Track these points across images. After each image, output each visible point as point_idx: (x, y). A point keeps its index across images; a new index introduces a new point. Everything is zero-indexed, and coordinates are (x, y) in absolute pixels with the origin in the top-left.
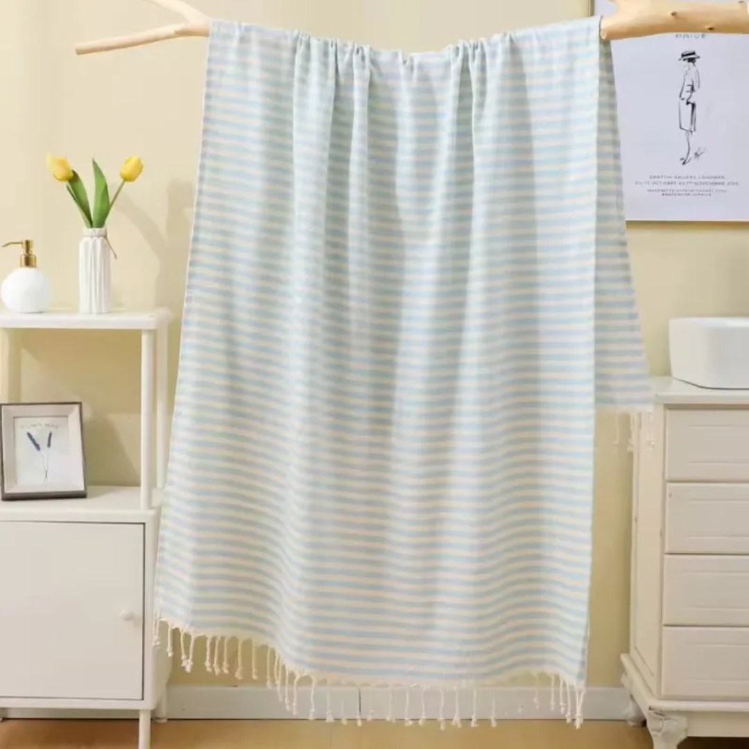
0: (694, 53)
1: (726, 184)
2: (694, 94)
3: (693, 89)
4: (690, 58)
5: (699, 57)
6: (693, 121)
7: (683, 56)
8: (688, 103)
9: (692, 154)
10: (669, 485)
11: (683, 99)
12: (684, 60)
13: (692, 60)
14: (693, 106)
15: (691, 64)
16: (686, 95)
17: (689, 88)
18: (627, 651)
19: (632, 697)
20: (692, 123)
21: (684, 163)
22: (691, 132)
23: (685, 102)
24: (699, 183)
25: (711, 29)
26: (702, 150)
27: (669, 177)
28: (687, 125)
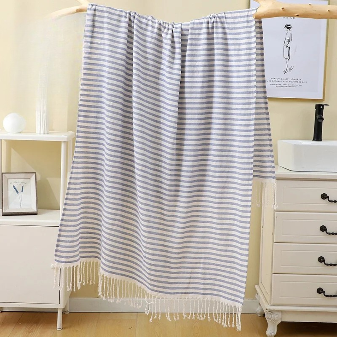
0: (290, 25)
1: (302, 82)
2: (290, 43)
3: (289, 41)
4: (288, 27)
5: (292, 27)
7: (285, 26)
8: (287, 47)
9: (288, 69)
11: (285, 45)
12: (286, 28)
13: (289, 28)
14: (289, 48)
15: (289, 30)
16: (286, 43)
20: (288, 56)
21: (285, 73)
22: (288, 59)
23: (286, 46)
24: (291, 82)
25: (297, 16)
26: (292, 68)
27: (279, 79)
28: (286, 56)
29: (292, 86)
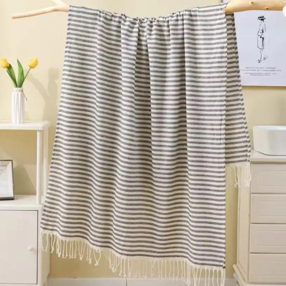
0: (263, 17)
1: (276, 71)
2: (263, 33)
3: (263, 32)
4: (262, 19)
5: (265, 19)
6: (263, 45)
7: (259, 18)
8: (261, 37)
9: (262, 59)
10: (252, 195)
11: (259, 36)
12: (260, 19)
13: (262, 20)
14: (263, 38)
15: (262, 21)
16: (260, 34)
17: (261, 31)
18: (236, 263)
19: (238, 283)
20: (262, 46)
21: (259, 62)
22: (262, 49)
23: (260, 37)
24: (266, 70)
25: (267, 9)
26: (266, 57)
27: (253, 68)
28: (261, 46)
29: (266, 74)
